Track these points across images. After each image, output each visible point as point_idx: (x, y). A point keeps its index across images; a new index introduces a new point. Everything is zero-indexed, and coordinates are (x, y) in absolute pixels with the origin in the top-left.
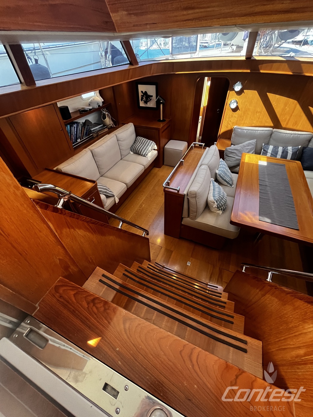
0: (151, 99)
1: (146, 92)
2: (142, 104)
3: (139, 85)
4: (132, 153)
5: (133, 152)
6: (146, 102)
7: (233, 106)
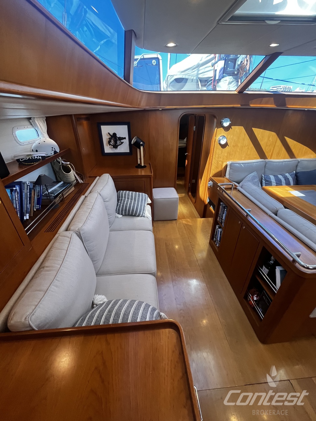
0: (123, 142)
1: (115, 134)
2: (108, 149)
3: (102, 127)
4: (120, 216)
5: (122, 214)
6: (115, 146)
7: (223, 142)
